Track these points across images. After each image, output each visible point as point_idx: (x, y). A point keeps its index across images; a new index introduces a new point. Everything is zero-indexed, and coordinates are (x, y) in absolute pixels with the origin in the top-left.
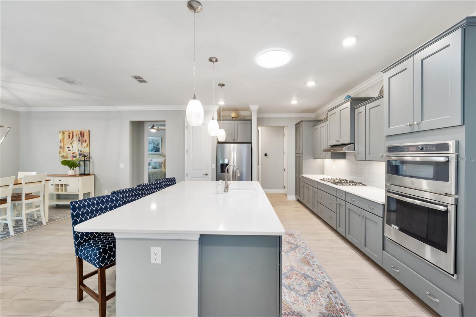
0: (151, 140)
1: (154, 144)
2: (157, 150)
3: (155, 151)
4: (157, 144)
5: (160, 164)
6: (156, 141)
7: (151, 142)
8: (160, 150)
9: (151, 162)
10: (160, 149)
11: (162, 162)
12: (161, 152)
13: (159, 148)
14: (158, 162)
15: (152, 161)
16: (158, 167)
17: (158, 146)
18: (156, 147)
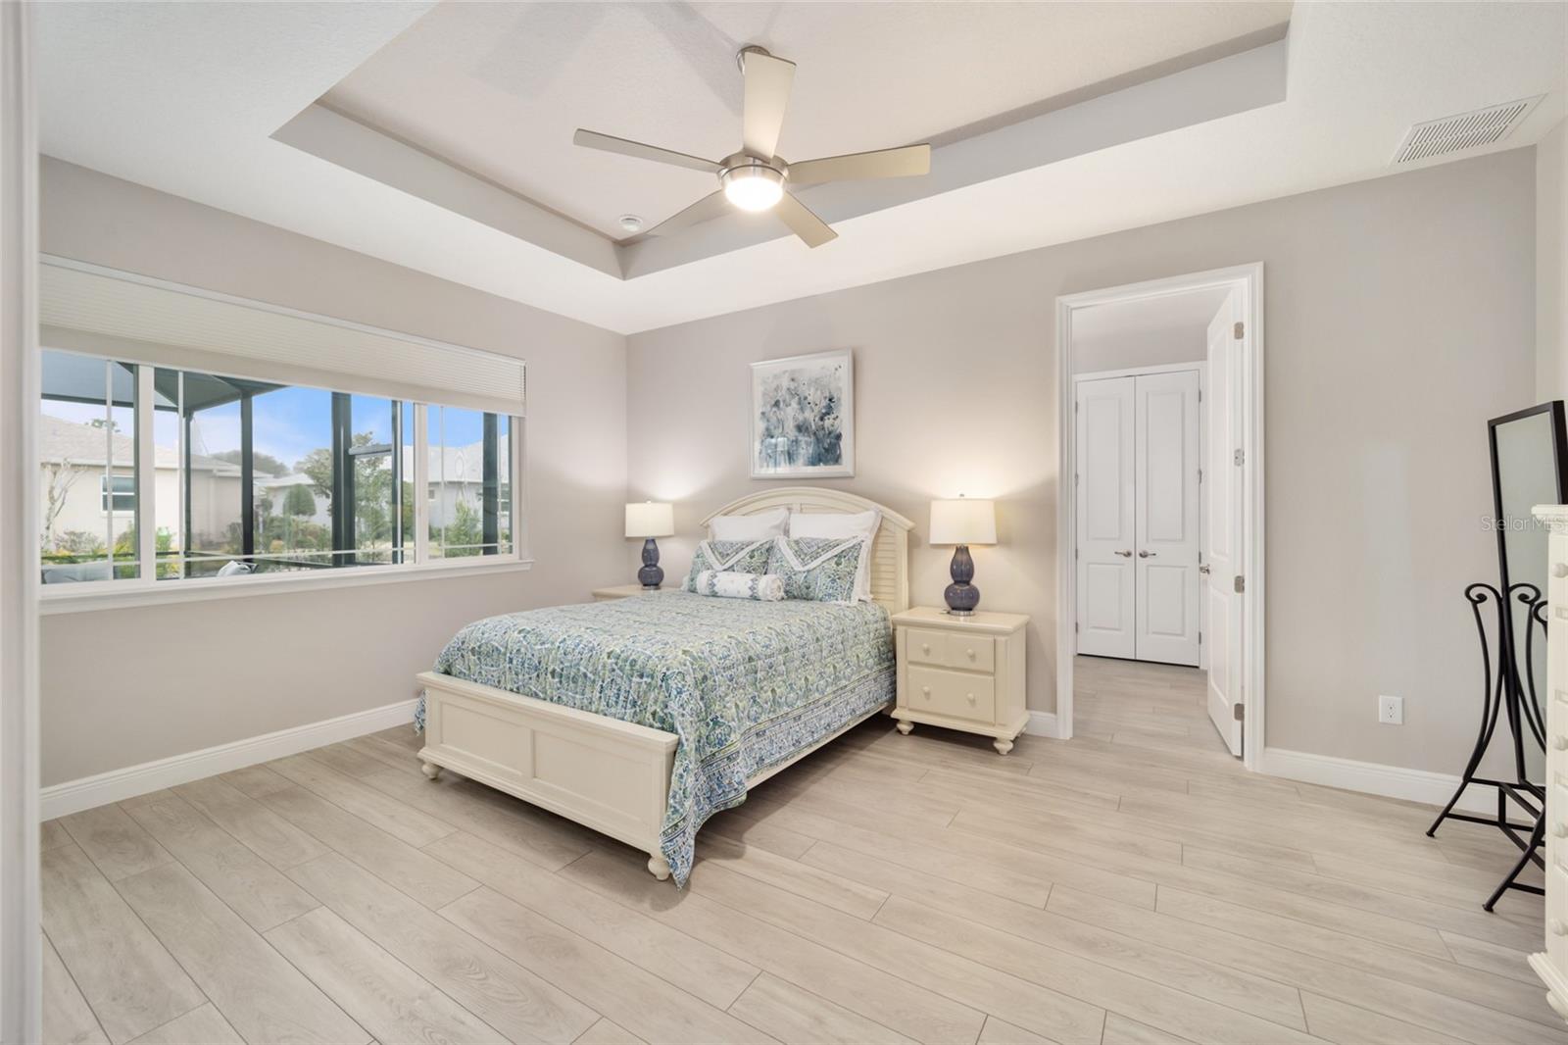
0: (785, 383)
1: (803, 402)
2: (828, 450)
3: (816, 460)
4: (825, 403)
5: (839, 556)
6: (816, 382)
7: (782, 394)
8: (845, 445)
9: (782, 542)
10: (842, 444)
11: (857, 547)
12: (845, 467)
13: (839, 437)
14: (828, 546)
15: (786, 532)
16: (821, 584)
17: (827, 423)
18: (813, 427)
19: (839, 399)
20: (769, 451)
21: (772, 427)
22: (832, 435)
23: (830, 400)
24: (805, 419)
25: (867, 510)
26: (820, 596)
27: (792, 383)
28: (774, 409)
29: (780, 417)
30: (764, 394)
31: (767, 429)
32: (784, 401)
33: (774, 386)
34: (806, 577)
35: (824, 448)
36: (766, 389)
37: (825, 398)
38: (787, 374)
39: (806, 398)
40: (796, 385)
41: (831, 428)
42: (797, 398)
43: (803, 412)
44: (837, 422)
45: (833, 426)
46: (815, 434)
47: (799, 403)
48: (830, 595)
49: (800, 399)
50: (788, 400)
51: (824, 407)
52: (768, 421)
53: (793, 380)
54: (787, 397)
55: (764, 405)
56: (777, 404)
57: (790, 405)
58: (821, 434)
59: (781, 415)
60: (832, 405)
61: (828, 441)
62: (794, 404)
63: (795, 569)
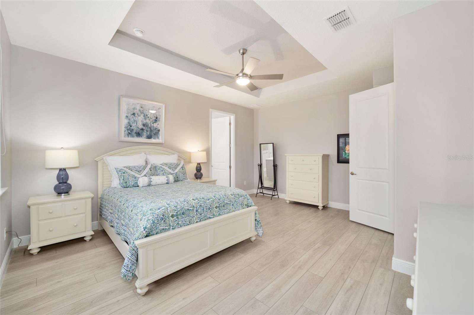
0: (138, 107)
3: (149, 137)
7: (137, 111)
8: (162, 133)
10: (160, 133)
12: (161, 140)
13: (159, 130)
17: (155, 125)
18: (150, 126)
19: (159, 118)
20: (129, 131)
21: (131, 123)
22: (157, 130)
23: (156, 118)
24: (146, 122)
25: (174, 154)
26: (182, 179)
27: (141, 108)
28: (132, 116)
29: (135, 119)
30: (128, 109)
31: (129, 123)
32: (137, 114)
33: (133, 107)
34: (176, 175)
35: (154, 133)
36: (129, 107)
37: (155, 117)
38: (139, 105)
39: (147, 115)
40: (143, 109)
41: (156, 127)
42: (143, 114)
43: (146, 120)
44: (159, 126)
45: (157, 126)
46: (150, 128)
47: (144, 116)
48: (184, 179)
49: (144, 115)
50: (139, 114)
51: (154, 120)
52: (129, 120)
53: (142, 107)
54: (139, 113)
55: (128, 113)
56: (134, 114)
57: (140, 116)
58: (152, 129)
59: (136, 119)
60: (157, 120)
61: (155, 131)
62: (142, 116)
63: (172, 172)
